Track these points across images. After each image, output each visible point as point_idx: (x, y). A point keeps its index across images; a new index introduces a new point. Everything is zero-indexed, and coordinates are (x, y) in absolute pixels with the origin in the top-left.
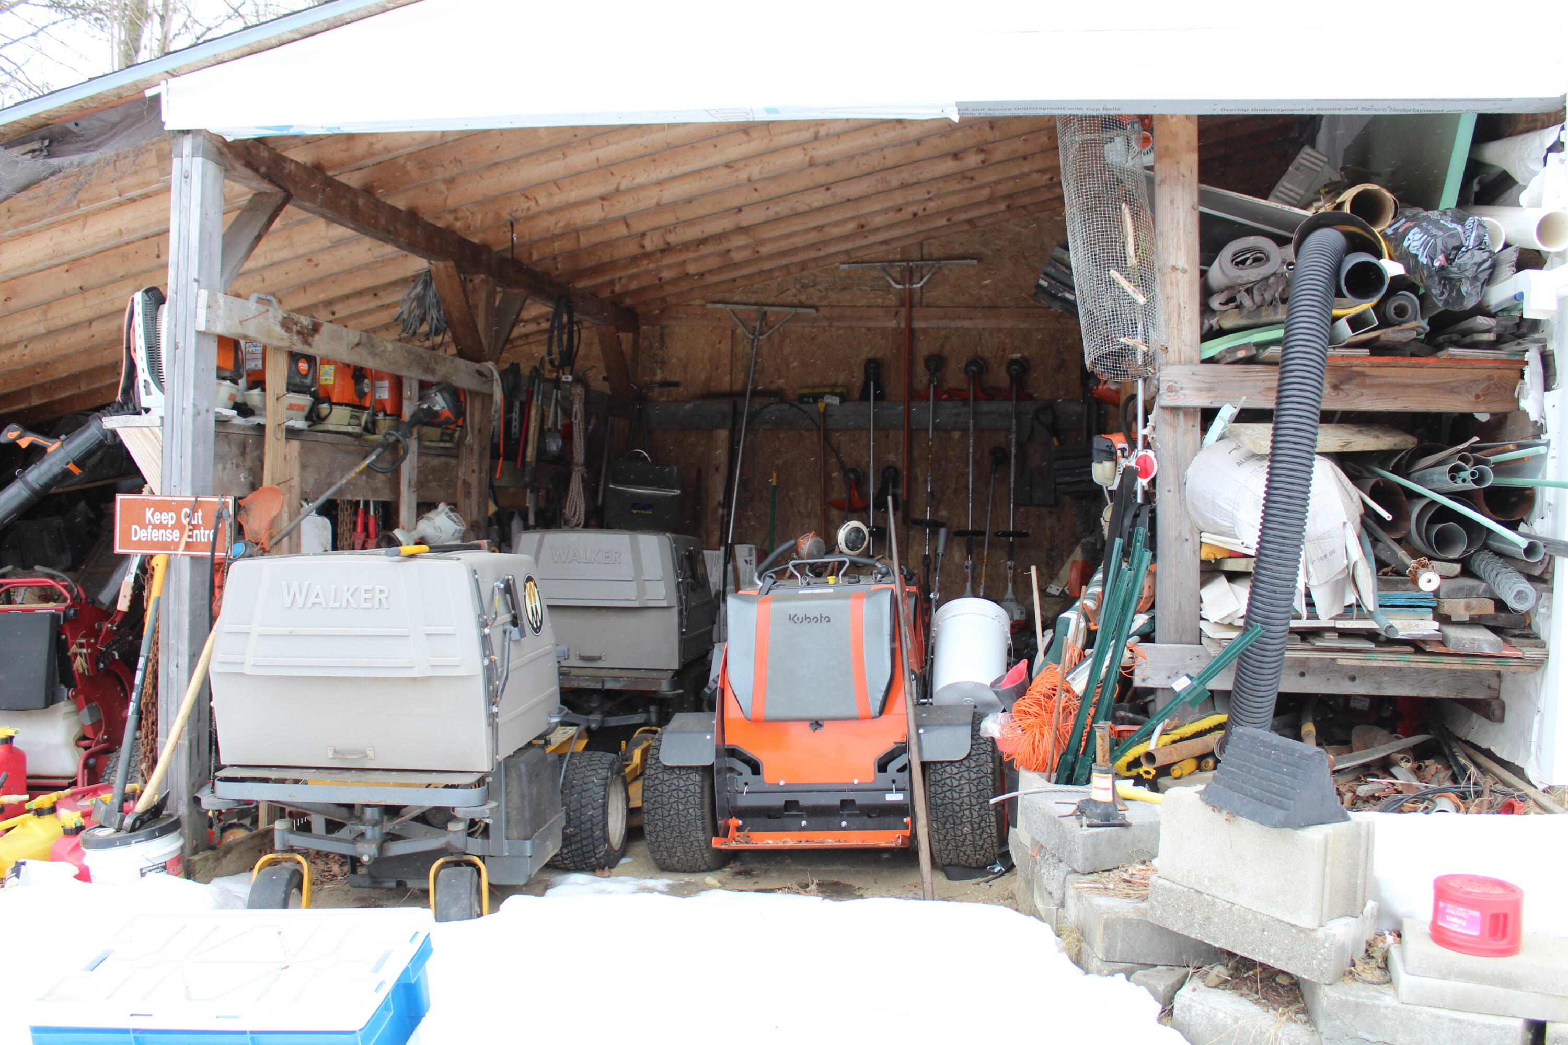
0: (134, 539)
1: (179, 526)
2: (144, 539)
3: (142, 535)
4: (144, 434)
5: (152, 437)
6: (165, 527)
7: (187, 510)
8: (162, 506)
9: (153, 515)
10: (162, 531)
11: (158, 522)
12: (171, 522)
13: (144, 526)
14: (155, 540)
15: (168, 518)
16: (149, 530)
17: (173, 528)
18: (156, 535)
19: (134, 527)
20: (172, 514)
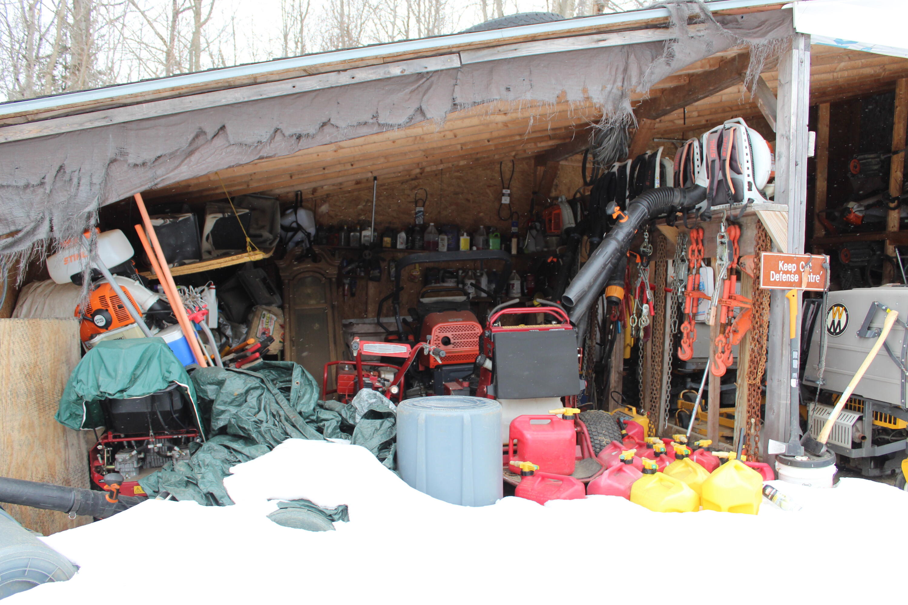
0: (772, 280)
1: (798, 272)
2: (777, 280)
3: (777, 277)
4: (777, 215)
5: (782, 218)
6: (790, 273)
7: (803, 263)
8: (788, 260)
9: (783, 265)
10: (788, 275)
11: (786, 270)
12: (794, 270)
13: (778, 272)
14: (784, 280)
15: (792, 267)
16: (781, 275)
17: (795, 273)
18: (785, 278)
19: (772, 272)
20: (794, 265)
